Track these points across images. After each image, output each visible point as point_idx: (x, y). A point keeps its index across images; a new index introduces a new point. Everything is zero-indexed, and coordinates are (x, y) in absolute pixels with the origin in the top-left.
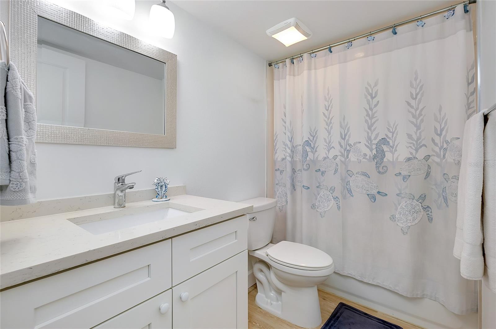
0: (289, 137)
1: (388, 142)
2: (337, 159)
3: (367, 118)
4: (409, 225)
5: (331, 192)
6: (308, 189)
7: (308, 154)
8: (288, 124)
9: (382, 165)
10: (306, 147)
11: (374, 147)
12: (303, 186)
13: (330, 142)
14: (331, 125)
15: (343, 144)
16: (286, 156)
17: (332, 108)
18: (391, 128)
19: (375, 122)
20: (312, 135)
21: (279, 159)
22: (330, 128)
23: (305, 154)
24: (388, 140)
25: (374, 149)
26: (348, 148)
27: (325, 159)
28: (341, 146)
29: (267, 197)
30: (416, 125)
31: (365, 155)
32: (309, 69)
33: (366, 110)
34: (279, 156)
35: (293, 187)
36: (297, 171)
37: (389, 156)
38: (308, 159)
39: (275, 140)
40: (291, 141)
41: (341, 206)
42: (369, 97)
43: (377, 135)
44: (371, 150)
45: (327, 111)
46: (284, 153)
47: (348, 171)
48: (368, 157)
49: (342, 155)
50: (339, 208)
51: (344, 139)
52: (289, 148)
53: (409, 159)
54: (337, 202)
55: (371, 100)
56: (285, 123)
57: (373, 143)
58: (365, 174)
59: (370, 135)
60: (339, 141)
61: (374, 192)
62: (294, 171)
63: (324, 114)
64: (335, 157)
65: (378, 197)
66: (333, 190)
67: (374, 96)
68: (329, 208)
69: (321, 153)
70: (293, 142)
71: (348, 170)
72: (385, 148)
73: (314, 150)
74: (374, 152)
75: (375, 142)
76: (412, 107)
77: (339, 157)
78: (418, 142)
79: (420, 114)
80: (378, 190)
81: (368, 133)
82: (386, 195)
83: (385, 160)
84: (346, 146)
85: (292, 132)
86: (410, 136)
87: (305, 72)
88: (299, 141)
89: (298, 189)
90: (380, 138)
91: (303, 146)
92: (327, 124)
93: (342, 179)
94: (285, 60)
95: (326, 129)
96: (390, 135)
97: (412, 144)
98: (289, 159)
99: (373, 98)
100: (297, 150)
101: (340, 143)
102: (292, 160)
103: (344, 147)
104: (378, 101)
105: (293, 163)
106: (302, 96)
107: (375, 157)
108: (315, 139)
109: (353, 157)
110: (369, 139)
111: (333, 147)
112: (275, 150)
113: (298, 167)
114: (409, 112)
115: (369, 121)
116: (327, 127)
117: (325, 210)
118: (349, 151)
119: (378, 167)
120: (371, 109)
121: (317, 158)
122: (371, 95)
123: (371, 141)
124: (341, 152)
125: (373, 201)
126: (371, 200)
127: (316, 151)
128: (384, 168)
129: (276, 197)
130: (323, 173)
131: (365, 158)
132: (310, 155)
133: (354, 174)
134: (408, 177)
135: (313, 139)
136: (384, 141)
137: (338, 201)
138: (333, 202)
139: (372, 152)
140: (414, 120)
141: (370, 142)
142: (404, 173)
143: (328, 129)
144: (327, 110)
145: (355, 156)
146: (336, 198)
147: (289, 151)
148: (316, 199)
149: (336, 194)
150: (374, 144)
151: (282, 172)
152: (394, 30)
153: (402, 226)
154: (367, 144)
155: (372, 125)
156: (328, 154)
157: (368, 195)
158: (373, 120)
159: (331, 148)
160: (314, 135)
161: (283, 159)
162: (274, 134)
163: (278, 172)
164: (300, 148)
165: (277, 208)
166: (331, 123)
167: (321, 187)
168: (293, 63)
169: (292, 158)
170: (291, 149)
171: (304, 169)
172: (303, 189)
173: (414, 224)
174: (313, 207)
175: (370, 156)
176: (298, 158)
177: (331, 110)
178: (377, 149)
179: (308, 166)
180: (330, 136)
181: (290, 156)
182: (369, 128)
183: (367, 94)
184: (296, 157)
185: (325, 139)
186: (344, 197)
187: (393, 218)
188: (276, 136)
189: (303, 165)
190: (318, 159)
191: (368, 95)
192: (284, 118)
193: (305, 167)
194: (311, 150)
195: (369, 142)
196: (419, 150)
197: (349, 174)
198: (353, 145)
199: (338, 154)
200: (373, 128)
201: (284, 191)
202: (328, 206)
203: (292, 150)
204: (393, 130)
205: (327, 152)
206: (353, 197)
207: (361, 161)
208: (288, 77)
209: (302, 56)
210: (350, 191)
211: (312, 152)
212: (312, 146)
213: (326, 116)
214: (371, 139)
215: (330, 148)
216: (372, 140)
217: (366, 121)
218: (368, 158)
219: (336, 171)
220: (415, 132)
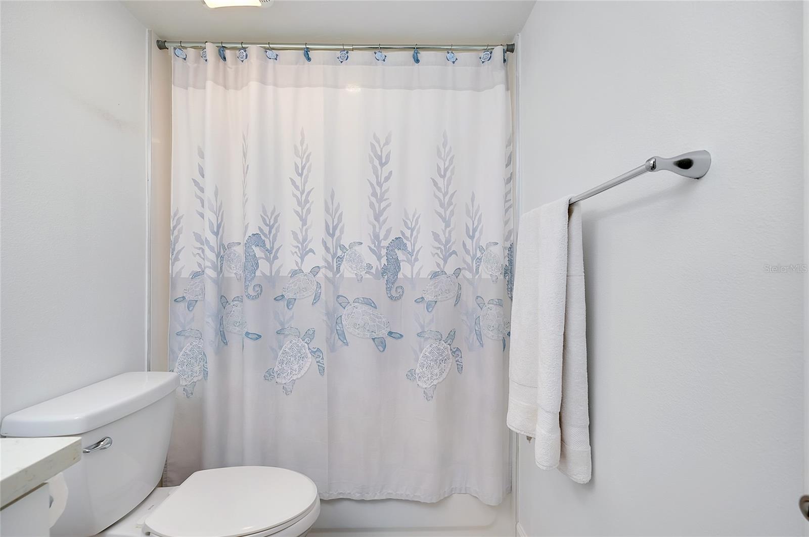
0: (211, 223)
1: (405, 245)
2: (320, 275)
3: (373, 200)
4: (435, 382)
5: (306, 340)
6: (257, 339)
7: (257, 264)
8: (209, 194)
9: (396, 285)
10: (253, 247)
11: (384, 252)
12: (247, 334)
13: (305, 240)
14: (308, 205)
15: (330, 245)
16: (203, 267)
17: (309, 171)
18: (410, 221)
19: (385, 209)
20: (268, 223)
21: (186, 274)
22: (305, 211)
23: (252, 264)
24: (405, 241)
25: (383, 257)
26: (339, 253)
27: (294, 273)
28: (327, 249)
29: (149, 370)
30: (444, 220)
31: (369, 266)
32: (263, 81)
33: (372, 184)
34: (185, 265)
35: (222, 337)
36: (230, 301)
37: (406, 270)
38: (258, 273)
39: (175, 228)
40: (216, 234)
41: (325, 366)
42: (377, 162)
43: (388, 232)
44: (379, 258)
45: (300, 177)
46: (200, 261)
47: (338, 297)
48: (373, 271)
49: (329, 267)
50: (322, 370)
51: (332, 235)
52: (212, 249)
53: (435, 275)
54: (318, 360)
55: (379, 167)
56: (202, 190)
57: (381, 245)
58: (369, 303)
59: (377, 230)
60: (323, 239)
61: (383, 333)
62: (223, 300)
63: (293, 183)
64: (315, 271)
65: (389, 340)
66: (310, 335)
67: (384, 161)
68: (303, 372)
69: (287, 261)
70: (222, 236)
71: (340, 294)
72: (400, 255)
73: (271, 254)
74: (384, 261)
75: (385, 243)
76: (439, 189)
77: (323, 270)
78: (448, 246)
79: (450, 204)
80: (389, 330)
81: (374, 227)
82: (402, 336)
83: (400, 275)
84: (336, 249)
85: (220, 214)
86: (436, 237)
87: (254, 85)
88: (236, 234)
89: (235, 340)
90: (392, 237)
91: (247, 246)
92: (299, 203)
93: (328, 314)
94: (203, 45)
95: (297, 213)
96: (408, 233)
97: (439, 250)
98: (210, 273)
99: (382, 165)
100: (232, 255)
101: (325, 243)
102: (218, 275)
103: (331, 251)
104: (391, 173)
105: (221, 283)
106: (244, 136)
107: (385, 270)
108: (273, 231)
109: (348, 271)
110: (376, 237)
111: (311, 251)
112: (175, 253)
113: (235, 290)
114: (435, 196)
115: (377, 205)
116: (299, 209)
117: (294, 379)
118: (340, 259)
119: (389, 289)
120: (380, 184)
121: (278, 271)
122: (380, 158)
123: (379, 242)
124: (326, 261)
125: (382, 350)
126: (378, 349)
127: (276, 258)
128: (399, 290)
129: (177, 364)
130: (290, 303)
131: (370, 272)
132: (264, 267)
133: (349, 303)
134: (433, 304)
135: (270, 232)
136: (399, 243)
137: (320, 356)
138: (310, 359)
139: (380, 262)
140: (442, 211)
141: (377, 242)
142: (429, 298)
143: (302, 212)
144: (301, 175)
145: (352, 269)
146: (316, 352)
147: (211, 256)
148: (276, 358)
149: (315, 344)
150: (383, 247)
151: (191, 305)
152: (415, 54)
153: (426, 387)
154: (373, 247)
155: (381, 213)
156: (302, 263)
157: (373, 339)
158: (383, 205)
159: (307, 253)
160: (271, 222)
161: (195, 275)
162: (172, 214)
163: (182, 306)
164: (239, 250)
165: (180, 390)
166: (307, 201)
167: (286, 333)
168: (225, 59)
169: (220, 270)
170: (216, 250)
171: (248, 296)
172: (247, 341)
173: (440, 380)
174: (269, 375)
175: (377, 268)
176: (234, 271)
177: (307, 176)
178: (389, 256)
179: (257, 289)
180: (305, 228)
181: (214, 268)
182: (377, 218)
183: (373, 156)
184: (228, 269)
185: (294, 233)
186: (332, 348)
187: (411, 375)
188: (176, 218)
189: (246, 287)
190: (280, 275)
191: (374, 158)
192: (198, 178)
193: (251, 291)
194: (266, 255)
195: (375, 244)
196: (448, 259)
197: (340, 304)
198: (348, 248)
199: (322, 264)
200: (382, 219)
201: (199, 347)
202: (300, 369)
203: (219, 253)
204: (411, 226)
205: (299, 260)
206: (348, 345)
207: (362, 277)
208: (209, 84)
209: (247, 48)
210: (342, 336)
211: (267, 259)
212: (268, 246)
213: (297, 187)
214: (379, 238)
215: (304, 252)
216: (381, 239)
217: (372, 205)
218: (374, 273)
219: (317, 298)
220: (442, 229)
